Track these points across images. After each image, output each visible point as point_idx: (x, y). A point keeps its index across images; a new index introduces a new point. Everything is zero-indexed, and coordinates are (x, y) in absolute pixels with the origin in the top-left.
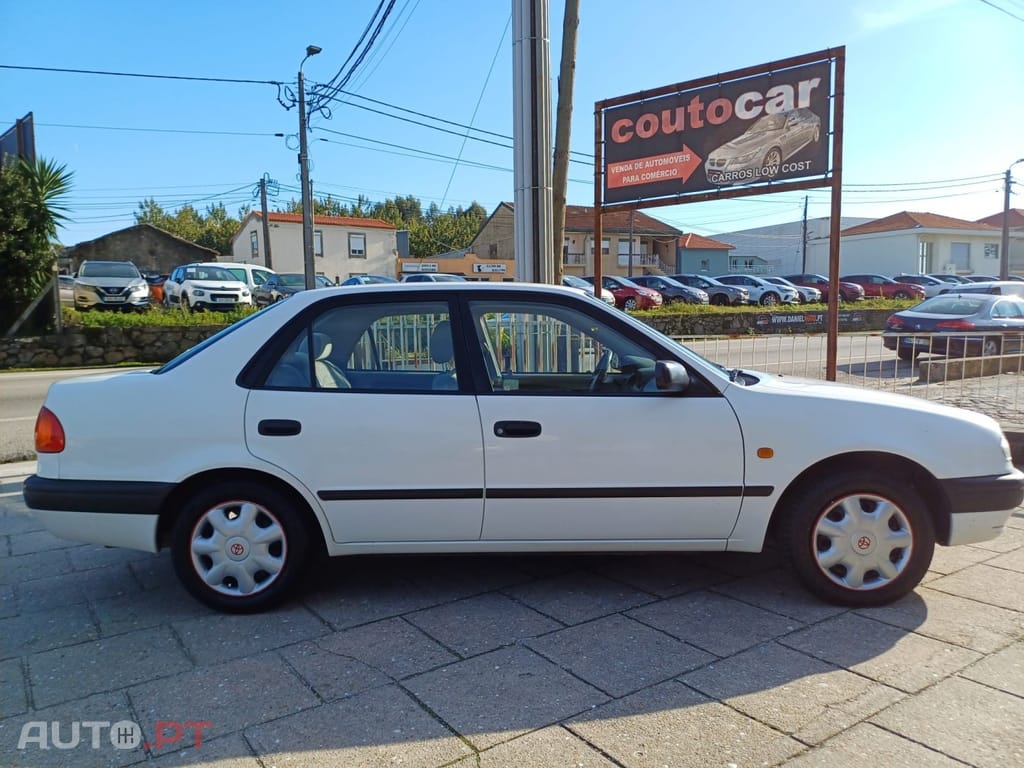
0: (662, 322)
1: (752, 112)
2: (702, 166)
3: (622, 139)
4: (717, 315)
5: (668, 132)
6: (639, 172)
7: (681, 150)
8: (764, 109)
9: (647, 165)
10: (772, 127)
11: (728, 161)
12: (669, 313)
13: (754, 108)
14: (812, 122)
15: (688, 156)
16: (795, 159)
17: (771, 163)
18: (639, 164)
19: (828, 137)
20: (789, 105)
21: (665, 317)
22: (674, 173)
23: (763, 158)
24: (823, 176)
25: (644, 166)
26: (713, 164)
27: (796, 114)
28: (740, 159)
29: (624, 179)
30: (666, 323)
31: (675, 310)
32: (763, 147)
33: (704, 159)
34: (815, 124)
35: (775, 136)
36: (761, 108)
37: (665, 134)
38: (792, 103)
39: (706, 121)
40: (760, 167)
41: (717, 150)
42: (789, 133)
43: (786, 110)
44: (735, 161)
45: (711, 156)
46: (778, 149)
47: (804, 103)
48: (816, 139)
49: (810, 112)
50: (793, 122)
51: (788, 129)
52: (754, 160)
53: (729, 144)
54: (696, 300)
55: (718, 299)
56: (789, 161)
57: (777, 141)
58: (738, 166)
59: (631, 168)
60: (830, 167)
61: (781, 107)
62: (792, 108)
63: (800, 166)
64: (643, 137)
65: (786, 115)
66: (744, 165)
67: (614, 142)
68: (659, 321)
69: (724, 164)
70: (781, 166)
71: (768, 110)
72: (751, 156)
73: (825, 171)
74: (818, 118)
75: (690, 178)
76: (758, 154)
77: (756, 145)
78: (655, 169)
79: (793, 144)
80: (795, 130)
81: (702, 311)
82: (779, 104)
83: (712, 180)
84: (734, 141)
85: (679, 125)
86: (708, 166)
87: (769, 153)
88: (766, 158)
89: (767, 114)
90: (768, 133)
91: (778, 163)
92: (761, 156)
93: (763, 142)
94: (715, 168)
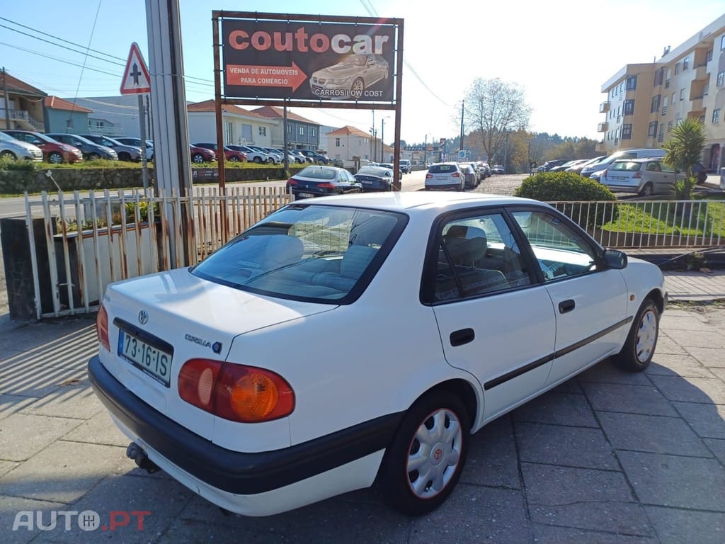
0: (88, 174)
1: (343, 49)
2: (307, 81)
3: (239, 47)
4: (128, 170)
5: (279, 50)
6: (255, 76)
7: (292, 66)
8: (352, 48)
9: (262, 72)
10: (358, 63)
11: (327, 81)
12: (93, 167)
13: (345, 46)
14: (384, 65)
15: (296, 71)
16: (373, 88)
17: (357, 88)
18: (255, 70)
19: (393, 77)
20: (369, 50)
21: (90, 171)
22: (285, 83)
23: (351, 84)
24: (390, 103)
25: (260, 72)
26: (316, 81)
27: (374, 57)
28: (336, 81)
29: (242, 79)
30: (93, 175)
31: (97, 165)
32: (352, 76)
33: (309, 76)
34: (385, 67)
35: (359, 70)
36: (349, 48)
37: (276, 51)
38: (371, 49)
39: (310, 48)
40: (350, 89)
41: (319, 71)
42: (370, 69)
43: (367, 53)
44: (332, 82)
45: (314, 75)
46: (361, 78)
47: (379, 51)
48: (386, 77)
49: (382, 58)
50: (371, 62)
51: (368, 66)
52: (346, 84)
53: (327, 68)
54: (109, 157)
55: (124, 156)
56: (369, 89)
57: (361, 74)
58: (335, 86)
59: (248, 71)
60: (395, 98)
61: (363, 50)
62: (371, 52)
63: (376, 93)
64: (258, 48)
65: (367, 57)
66: (338, 86)
67: (231, 47)
68: (85, 173)
69: (324, 83)
70: (364, 91)
71: (354, 50)
72: (343, 81)
73: (391, 100)
74: (387, 63)
75: (297, 89)
76: (348, 80)
77: (347, 73)
78: (269, 76)
79: (371, 78)
80: (373, 68)
81: (116, 165)
82: (362, 48)
83: (315, 93)
84: (331, 67)
85: (289, 46)
86: (312, 82)
87: (355, 81)
88: (353, 84)
89: (354, 53)
90: (355, 67)
91: (362, 89)
92: (350, 82)
93: (351, 72)
94: (317, 84)
